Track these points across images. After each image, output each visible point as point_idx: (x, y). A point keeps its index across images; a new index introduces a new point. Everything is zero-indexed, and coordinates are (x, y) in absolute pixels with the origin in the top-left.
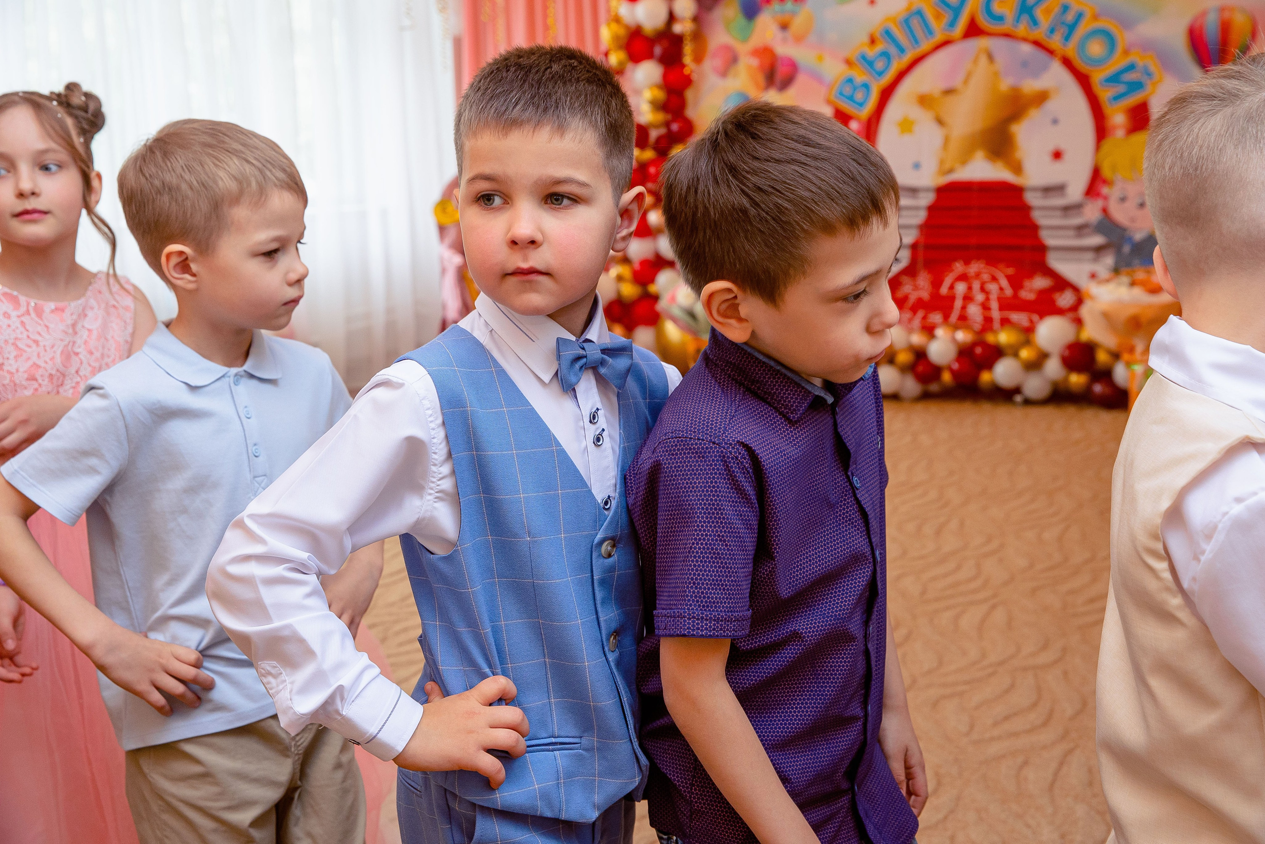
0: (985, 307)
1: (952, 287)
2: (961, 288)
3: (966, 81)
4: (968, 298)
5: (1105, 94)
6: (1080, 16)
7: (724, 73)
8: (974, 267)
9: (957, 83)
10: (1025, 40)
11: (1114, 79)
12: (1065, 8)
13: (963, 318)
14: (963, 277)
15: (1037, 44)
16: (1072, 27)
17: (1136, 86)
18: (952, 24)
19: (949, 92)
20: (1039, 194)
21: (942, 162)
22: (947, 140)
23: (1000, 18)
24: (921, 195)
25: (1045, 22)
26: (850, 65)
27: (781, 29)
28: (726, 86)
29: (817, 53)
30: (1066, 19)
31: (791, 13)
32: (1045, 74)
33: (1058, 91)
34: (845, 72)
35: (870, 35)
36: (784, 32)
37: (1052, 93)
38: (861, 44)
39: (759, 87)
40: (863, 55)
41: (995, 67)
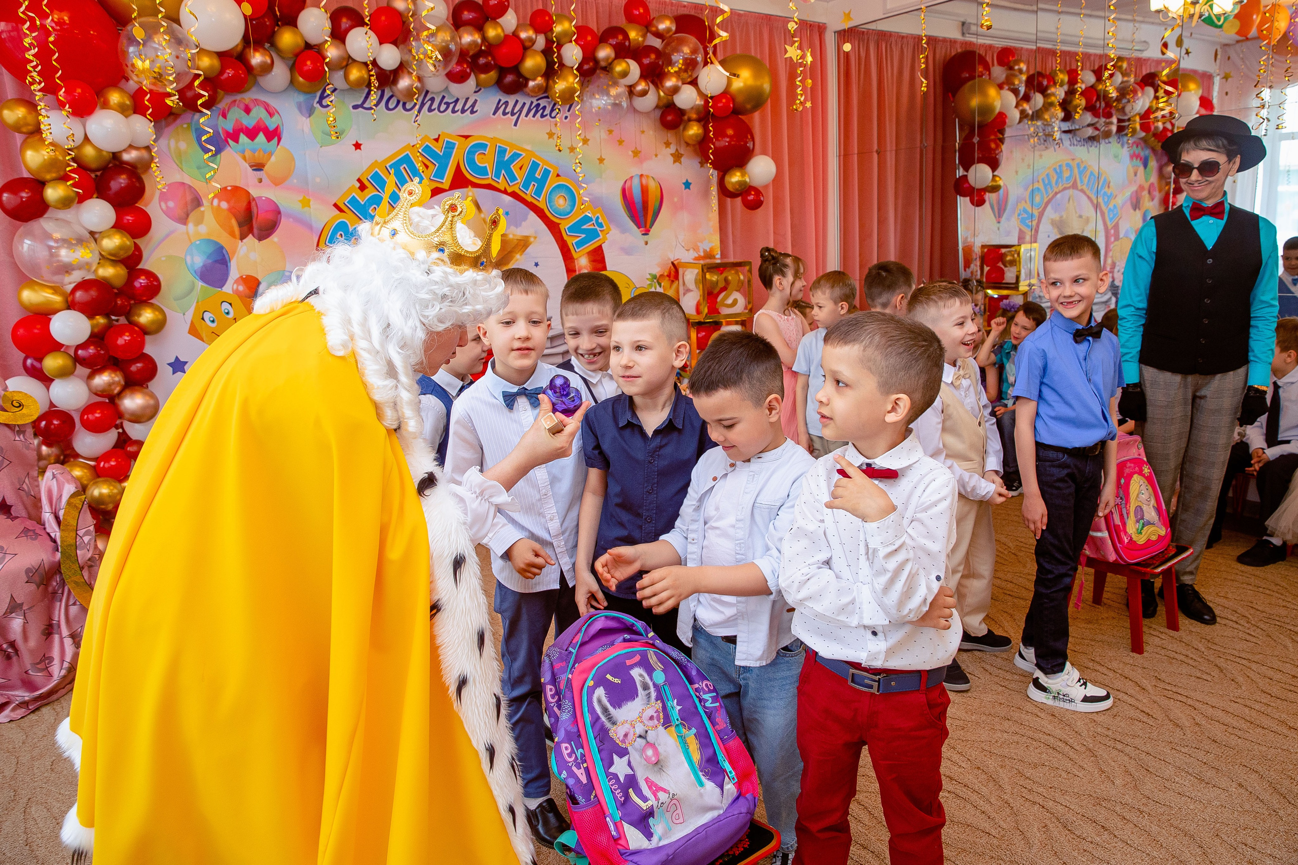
5: (571, 241)
6: (547, 173)
7: (184, 220)
10: (505, 192)
11: (576, 228)
12: (535, 166)
15: (514, 195)
16: (542, 182)
17: (593, 234)
18: (440, 173)
23: (484, 171)
25: (520, 177)
26: (341, 210)
27: (254, 170)
28: (188, 233)
29: (301, 198)
30: (537, 175)
31: (265, 152)
32: (524, 223)
33: (535, 238)
34: (335, 218)
35: (359, 180)
36: (258, 173)
37: (532, 239)
38: (351, 189)
39: (232, 234)
40: (354, 201)
41: (482, 215)
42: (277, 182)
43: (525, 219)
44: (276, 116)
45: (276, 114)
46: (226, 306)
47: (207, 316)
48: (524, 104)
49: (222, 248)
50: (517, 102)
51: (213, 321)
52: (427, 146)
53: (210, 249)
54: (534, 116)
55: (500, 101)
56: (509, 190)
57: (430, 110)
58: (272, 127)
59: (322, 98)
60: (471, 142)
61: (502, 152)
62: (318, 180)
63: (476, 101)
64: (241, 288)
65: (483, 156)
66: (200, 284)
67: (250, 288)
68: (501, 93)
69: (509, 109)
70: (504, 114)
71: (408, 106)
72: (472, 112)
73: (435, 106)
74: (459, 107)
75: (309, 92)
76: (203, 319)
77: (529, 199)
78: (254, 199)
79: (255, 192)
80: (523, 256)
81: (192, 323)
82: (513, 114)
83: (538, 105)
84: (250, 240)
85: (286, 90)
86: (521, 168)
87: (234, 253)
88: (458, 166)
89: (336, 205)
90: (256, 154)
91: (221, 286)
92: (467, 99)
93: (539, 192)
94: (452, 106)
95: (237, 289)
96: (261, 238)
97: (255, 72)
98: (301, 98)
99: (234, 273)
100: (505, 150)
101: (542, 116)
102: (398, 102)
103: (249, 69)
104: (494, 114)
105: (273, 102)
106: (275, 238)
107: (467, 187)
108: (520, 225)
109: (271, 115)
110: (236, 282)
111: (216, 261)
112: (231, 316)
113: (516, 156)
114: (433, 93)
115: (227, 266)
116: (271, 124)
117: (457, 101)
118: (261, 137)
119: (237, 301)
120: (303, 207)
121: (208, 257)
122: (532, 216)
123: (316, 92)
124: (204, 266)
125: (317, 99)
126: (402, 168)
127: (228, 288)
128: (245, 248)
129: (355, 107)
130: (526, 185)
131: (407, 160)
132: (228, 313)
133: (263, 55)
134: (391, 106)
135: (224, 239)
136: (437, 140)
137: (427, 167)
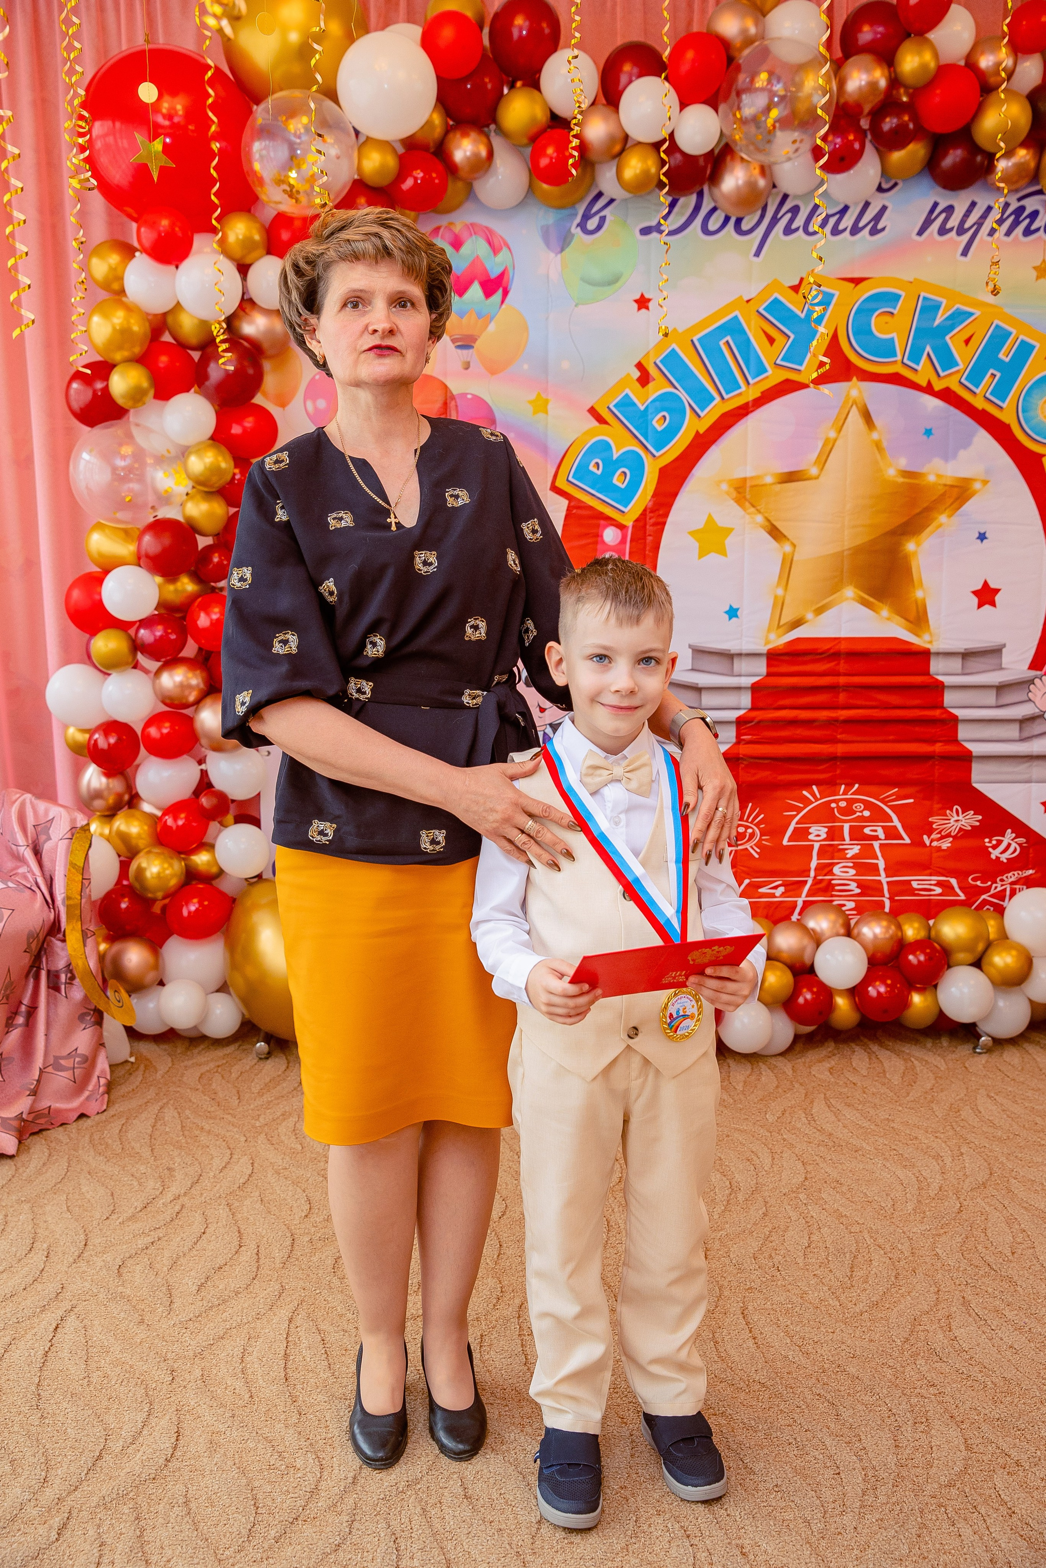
0: (864, 867)
1: (801, 833)
2: (818, 832)
3: (823, 460)
4: (831, 852)
6: (1025, 350)
8: (842, 796)
9: (807, 462)
10: (929, 390)
13: (825, 888)
14: (824, 815)
15: (947, 396)
16: (1012, 370)
18: (797, 353)
19: (791, 477)
20: (956, 664)
21: (779, 605)
22: (788, 564)
23: (888, 348)
24: (741, 665)
25: (965, 358)
26: (601, 420)
27: (458, 347)
29: (533, 397)
30: (1001, 356)
31: (479, 316)
32: (962, 453)
33: (985, 482)
34: (590, 433)
35: (640, 366)
36: (465, 352)
37: (977, 486)
38: (622, 383)
40: (626, 403)
41: (875, 436)
42: (493, 369)
43: (966, 442)
44: (504, 255)
45: (505, 249)
48: (989, 209)
50: (973, 204)
52: (776, 301)
54: (1008, 233)
55: (936, 205)
56: (938, 386)
57: (788, 231)
58: (494, 273)
59: (586, 217)
60: (866, 291)
61: (931, 308)
62: (565, 365)
63: (884, 208)
65: (887, 318)
68: (940, 190)
69: (954, 222)
70: (943, 231)
71: (745, 226)
72: (874, 232)
73: (799, 221)
74: (848, 221)
75: (564, 205)
77: (979, 404)
78: (453, 397)
79: (456, 387)
80: (954, 519)
82: (961, 231)
83: (1022, 209)
85: (522, 204)
86: (967, 342)
88: (835, 337)
89: (593, 411)
90: (465, 320)
92: (867, 204)
93: (1002, 390)
94: (832, 221)
97: (462, 173)
98: (549, 217)
100: (937, 306)
101: (1028, 232)
102: (727, 219)
103: (451, 168)
104: (920, 233)
105: (500, 228)
107: (848, 379)
108: (955, 456)
109: (496, 251)
113: (959, 316)
114: (796, 197)
116: (494, 266)
117: (846, 209)
118: (475, 291)
120: (535, 413)
122: (984, 439)
123: (573, 205)
125: (578, 220)
126: (722, 343)
129: (645, 231)
130: (976, 375)
131: (733, 328)
133: (475, 142)
134: (713, 225)
136: (796, 289)
137: (771, 340)
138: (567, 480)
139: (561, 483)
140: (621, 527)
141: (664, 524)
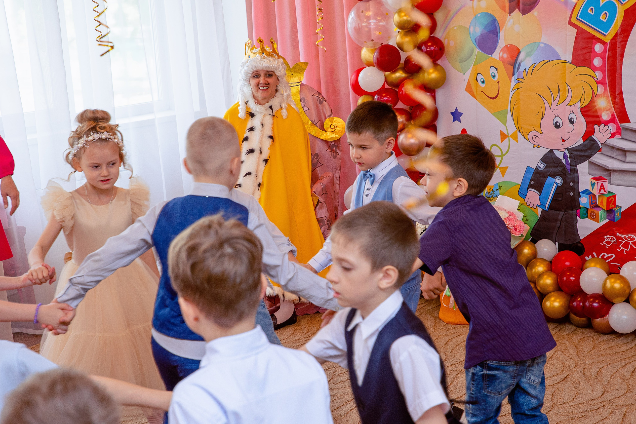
28: (473, 7)
39: (503, 8)
46: (493, 70)
47: (480, 77)
49: (495, 20)
51: (483, 82)
53: (486, 21)
64: (505, 56)
66: (477, 50)
67: (512, 56)
76: (477, 79)
81: (469, 81)
84: (517, 13)
87: (503, 24)
91: (491, 53)
95: (503, 56)
96: (525, 12)
99: (501, 44)
106: (535, 12)
110: (502, 50)
111: (490, 32)
112: (496, 79)
115: (497, 36)
119: (501, 66)
121: (485, 28)
124: (481, 35)
127: (496, 55)
128: (511, 21)
132: (494, 76)
135: (498, 14)
138: (577, 18)
139: (574, 20)
140: (604, 43)
141: (627, 41)
